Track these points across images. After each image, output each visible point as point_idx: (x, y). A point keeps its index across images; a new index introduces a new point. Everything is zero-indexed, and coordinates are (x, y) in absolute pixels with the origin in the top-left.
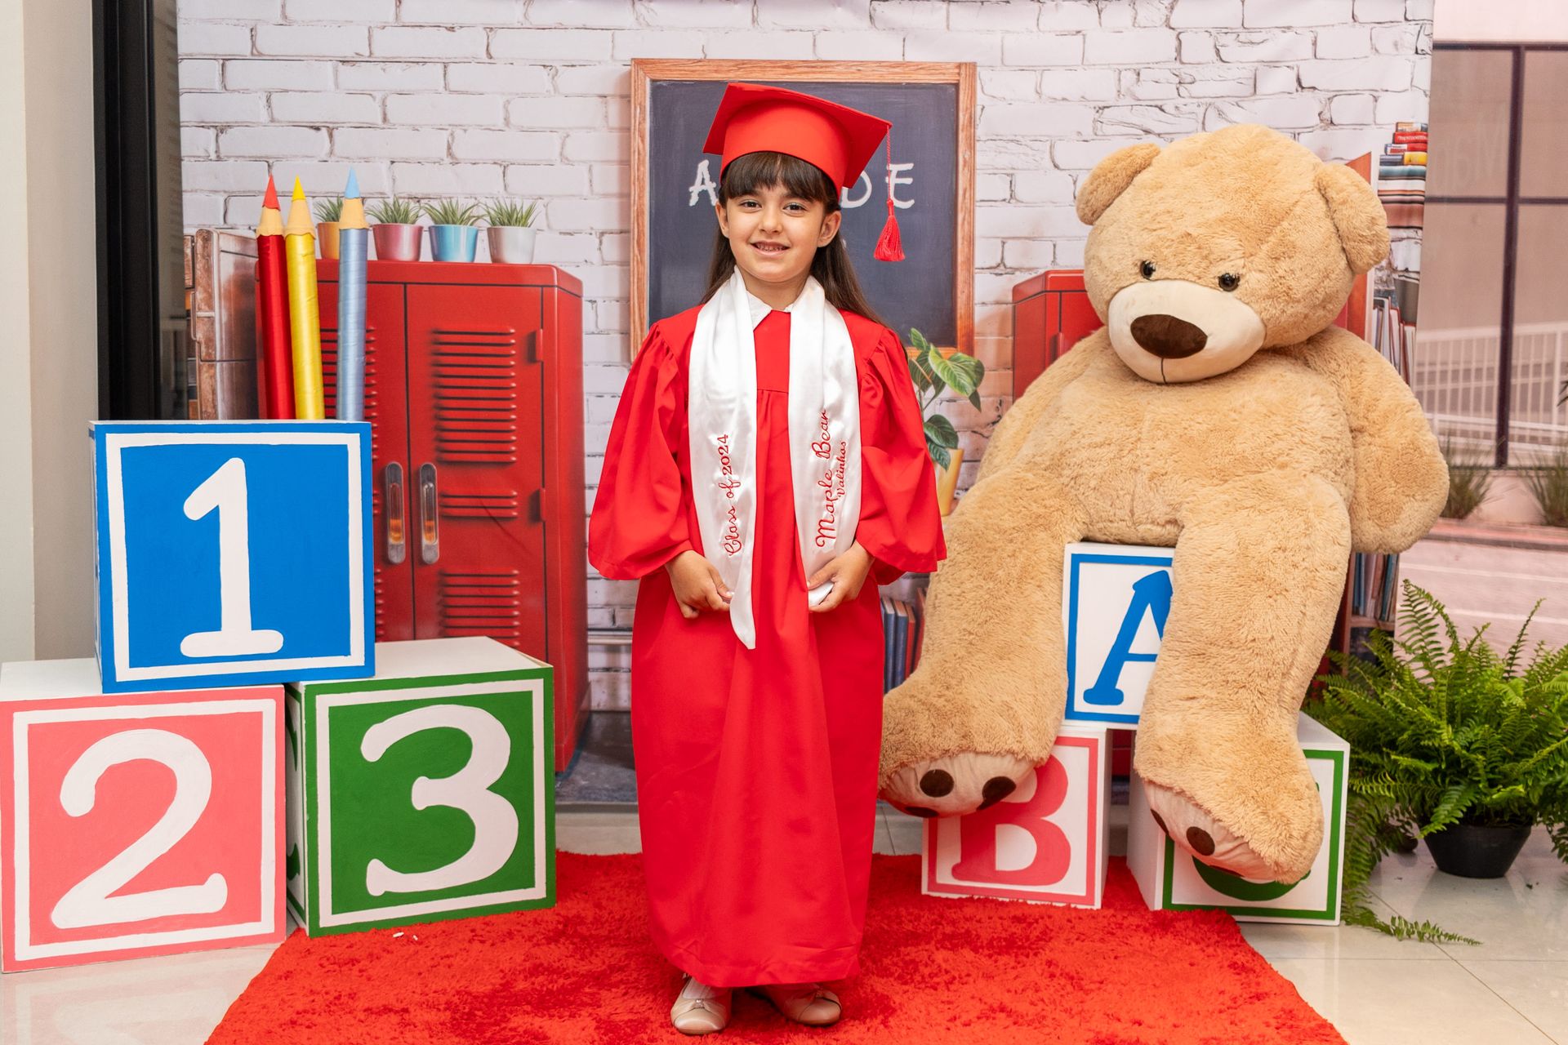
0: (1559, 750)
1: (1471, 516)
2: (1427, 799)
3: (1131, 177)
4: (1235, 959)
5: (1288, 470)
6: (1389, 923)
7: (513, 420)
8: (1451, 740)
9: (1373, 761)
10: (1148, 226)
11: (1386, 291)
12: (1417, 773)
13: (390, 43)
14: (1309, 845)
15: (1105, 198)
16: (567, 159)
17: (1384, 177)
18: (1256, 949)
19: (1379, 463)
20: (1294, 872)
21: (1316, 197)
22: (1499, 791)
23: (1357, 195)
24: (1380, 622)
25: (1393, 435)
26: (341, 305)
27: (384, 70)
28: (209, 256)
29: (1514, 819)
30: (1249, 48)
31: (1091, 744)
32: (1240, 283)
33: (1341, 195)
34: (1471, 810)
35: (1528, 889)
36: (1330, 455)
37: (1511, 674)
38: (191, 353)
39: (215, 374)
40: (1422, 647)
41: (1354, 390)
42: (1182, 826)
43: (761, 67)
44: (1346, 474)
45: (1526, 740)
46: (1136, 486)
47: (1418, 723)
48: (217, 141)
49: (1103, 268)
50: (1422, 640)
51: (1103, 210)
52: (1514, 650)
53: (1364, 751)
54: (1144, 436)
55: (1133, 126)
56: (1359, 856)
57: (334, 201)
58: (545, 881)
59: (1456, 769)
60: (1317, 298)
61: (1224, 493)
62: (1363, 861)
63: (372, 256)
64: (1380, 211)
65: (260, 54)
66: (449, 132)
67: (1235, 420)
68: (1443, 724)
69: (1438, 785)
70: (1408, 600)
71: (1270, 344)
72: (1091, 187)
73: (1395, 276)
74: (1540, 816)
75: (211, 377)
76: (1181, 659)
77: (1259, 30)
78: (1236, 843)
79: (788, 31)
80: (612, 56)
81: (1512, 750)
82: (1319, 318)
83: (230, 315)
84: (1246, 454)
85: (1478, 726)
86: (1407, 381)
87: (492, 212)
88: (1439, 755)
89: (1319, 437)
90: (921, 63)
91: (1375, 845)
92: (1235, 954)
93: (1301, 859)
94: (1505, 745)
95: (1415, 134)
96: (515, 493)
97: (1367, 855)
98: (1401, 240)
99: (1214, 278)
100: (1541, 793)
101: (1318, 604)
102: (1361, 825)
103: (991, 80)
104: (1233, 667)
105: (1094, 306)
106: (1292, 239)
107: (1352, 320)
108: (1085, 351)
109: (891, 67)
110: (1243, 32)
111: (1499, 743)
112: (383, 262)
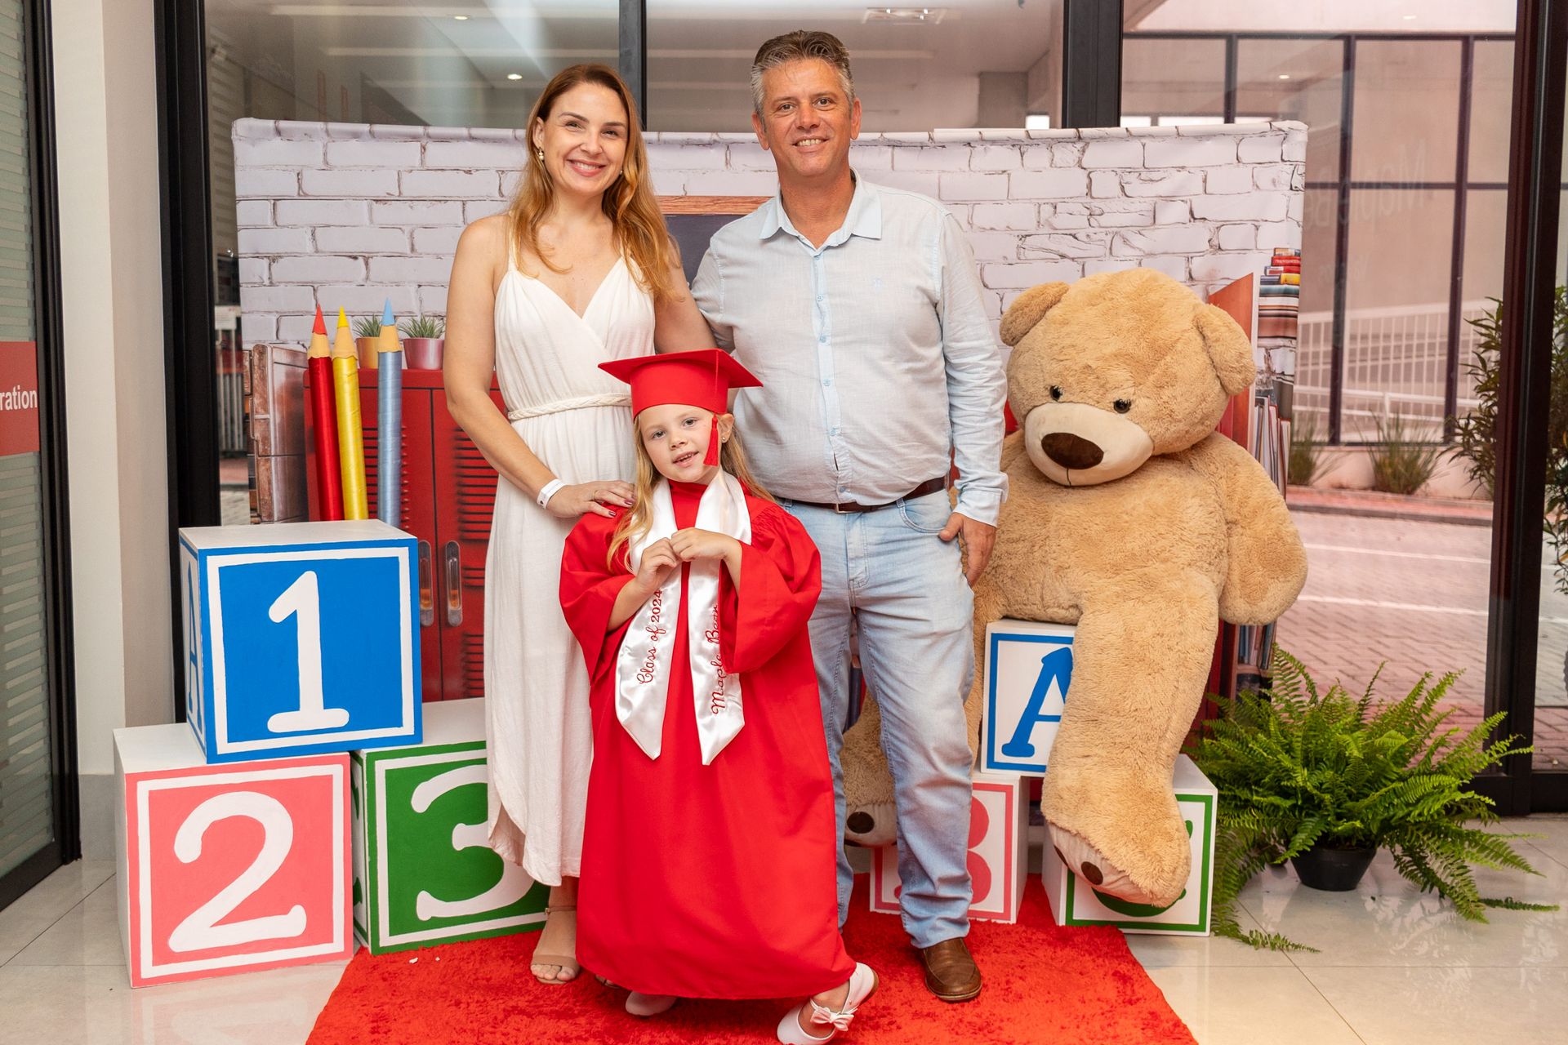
0: (1394, 789)
2: (1287, 827)
3: (1044, 311)
4: (1119, 968)
5: (1169, 564)
6: (1247, 934)
8: (1305, 781)
10: (1056, 357)
11: (1266, 391)
12: (1277, 809)
13: (416, 184)
14: (1177, 877)
15: (1022, 328)
17: (1263, 294)
18: (1137, 958)
19: (1249, 551)
20: (1169, 897)
21: (1194, 335)
22: (1343, 824)
23: (1227, 334)
24: (1261, 670)
25: (1261, 528)
26: (380, 416)
27: (411, 207)
28: (264, 367)
29: (1360, 844)
30: (1149, 185)
31: (1007, 790)
32: (1132, 407)
33: (1215, 334)
34: (1325, 835)
35: (1373, 901)
36: (1205, 549)
38: (250, 450)
39: (270, 467)
40: (1288, 701)
41: (1230, 490)
42: (1077, 860)
43: (734, 202)
44: (1219, 563)
45: (1367, 782)
46: (1044, 576)
47: (1278, 768)
48: (270, 269)
49: (1021, 389)
50: (1287, 695)
51: (1021, 337)
54: (1051, 535)
55: (1052, 251)
56: (1229, 877)
57: (370, 319)
59: (1309, 804)
60: (1195, 417)
61: (1115, 585)
63: (404, 366)
65: (306, 195)
67: (1127, 522)
68: (1299, 769)
69: (1295, 816)
71: (1159, 453)
72: (1010, 319)
73: (1274, 378)
74: (1382, 842)
75: (266, 469)
76: (1079, 724)
77: (1158, 170)
78: (1119, 876)
79: (757, 171)
81: (1355, 788)
82: (1199, 433)
83: (282, 417)
84: (1134, 552)
85: (1327, 770)
88: (1295, 795)
89: (1196, 534)
91: (1246, 865)
92: (1119, 964)
93: (1171, 888)
94: (1350, 787)
95: (1290, 258)
97: (1240, 872)
98: (1279, 347)
99: (1110, 402)
100: (1379, 825)
101: (1189, 679)
102: (1231, 850)
104: (1120, 731)
106: (1174, 371)
107: (1234, 426)
110: (1144, 172)
111: (1343, 784)
112: (412, 371)
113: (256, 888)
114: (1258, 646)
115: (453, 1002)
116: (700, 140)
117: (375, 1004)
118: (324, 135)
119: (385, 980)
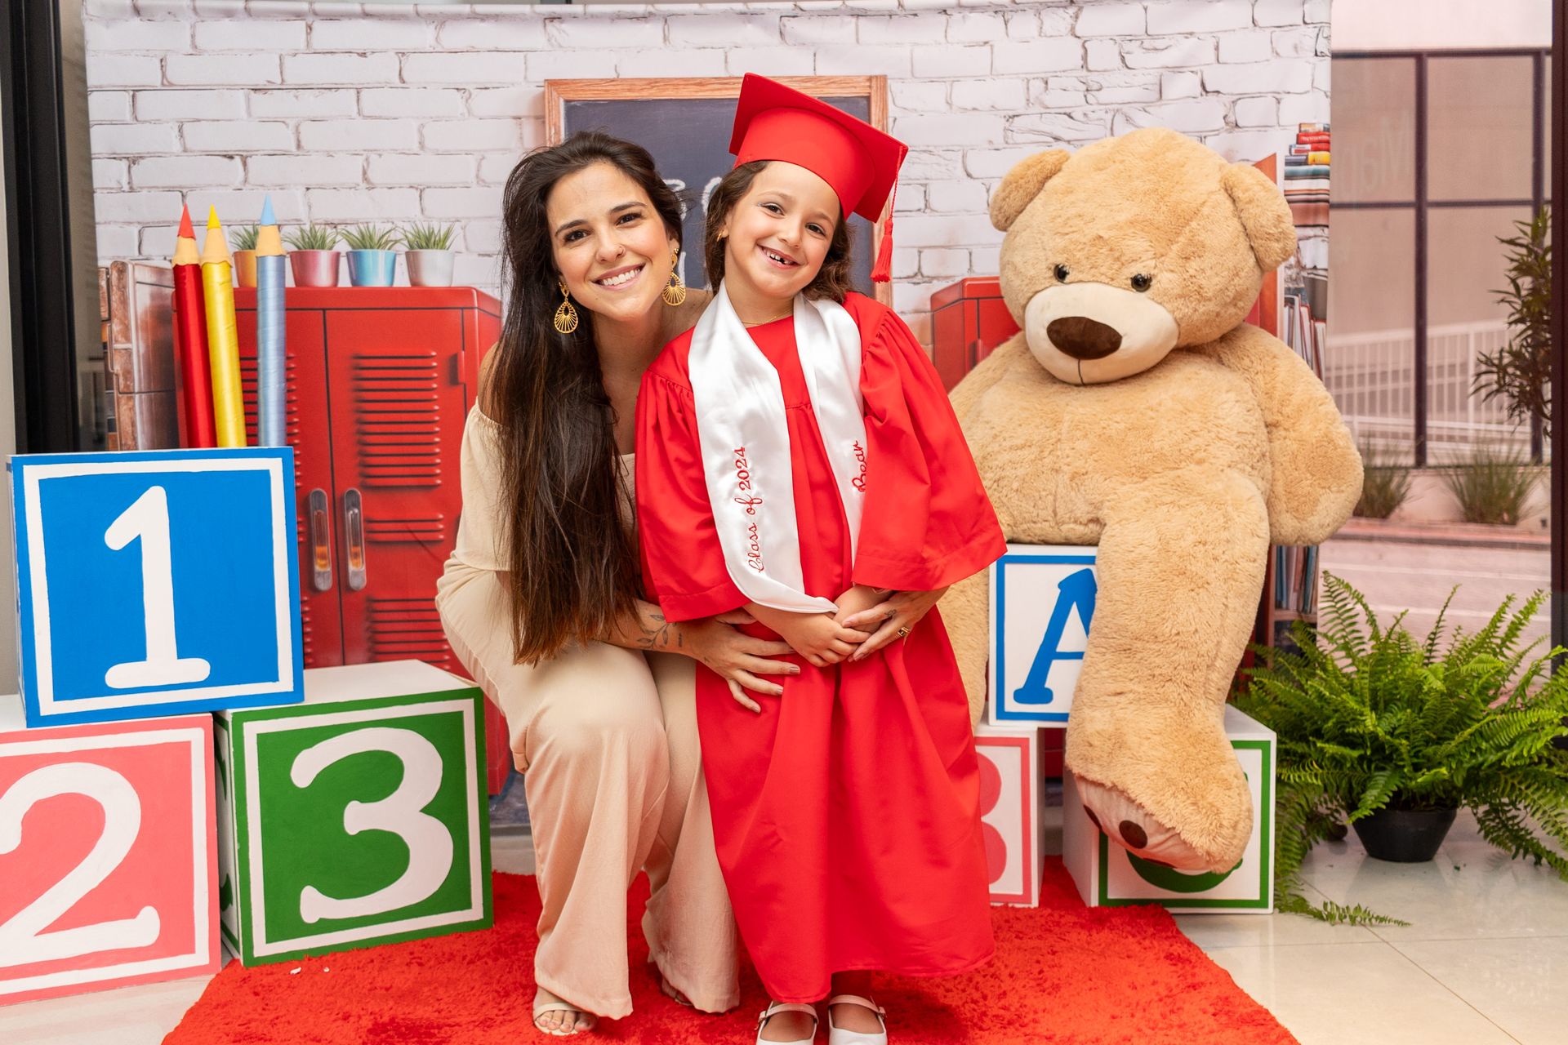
0: (1480, 733)
1: (1393, 516)
2: (1354, 786)
3: (1043, 183)
4: (1171, 950)
5: (1206, 465)
6: (1321, 908)
7: (437, 443)
8: (1374, 726)
9: (1300, 751)
10: (1060, 230)
11: (1296, 289)
12: (1343, 761)
13: (301, 70)
14: (1238, 834)
15: (1017, 204)
16: (483, 181)
17: (1289, 177)
18: (1192, 940)
19: (1294, 457)
20: (1225, 861)
21: (1222, 197)
22: (1423, 774)
23: (1262, 194)
24: (1303, 614)
25: (1308, 429)
26: (260, 332)
27: (297, 97)
28: (125, 287)
29: (1440, 802)
30: (1152, 55)
31: (1022, 743)
32: (1152, 283)
33: (1247, 194)
34: (1397, 794)
35: (1456, 871)
36: (1246, 450)
37: (1432, 660)
38: (109, 386)
39: (134, 406)
40: (1344, 637)
41: (1269, 386)
42: (1114, 820)
43: (674, 85)
44: (1263, 468)
45: (1448, 723)
46: (1057, 486)
47: (1343, 710)
48: (129, 172)
49: (1018, 273)
50: (1343, 630)
51: (1016, 216)
52: (1432, 636)
53: (1291, 741)
54: (1063, 437)
55: (1043, 133)
56: (1290, 845)
57: (250, 228)
58: (481, 902)
59: (1381, 754)
60: (1228, 296)
61: (1144, 490)
62: (1294, 850)
63: (290, 282)
64: (1286, 210)
65: (171, 84)
66: (364, 157)
67: (1153, 419)
68: (1367, 710)
69: (1364, 771)
70: (1329, 591)
71: (1184, 344)
72: (1003, 195)
73: (1304, 274)
74: (1465, 798)
75: (130, 409)
76: (1108, 656)
77: (1162, 37)
78: (1168, 835)
79: (700, 48)
80: (525, 78)
81: (1434, 734)
82: (1231, 316)
83: (147, 347)
84: (1164, 451)
85: (1400, 711)
86: (1319, 375)
87: (410, 236)
88: (1364, 742)
89: (1235, 432)
90: (832, 77)
91: (1305, 834)
92: (1171, 946)
93: (1232, 848)
94: (1428, 730)
95: (1318, 134)
96: (441, 516)
97: (1298, 843)
98: (1308, 238)
99: (1127, 279)
100: (1465, 775)
101: (1241, 595)
102: (1290, 814)
103: (902, 92)
104: (1158, 661)
105: (1011, 311)
106: (1201, 238)
107: (1264, 317)
108: (1003, 356)
109: (803, 81)
110: (1147, 39)
111: (1422, 727)
112: (302, 289)
113: (95, 885)
114: (1297, 587)
115: (340, 1016)
116: (634, 13)
117: (240, 1022)
118: (191, 13)
119: (256, 994)
